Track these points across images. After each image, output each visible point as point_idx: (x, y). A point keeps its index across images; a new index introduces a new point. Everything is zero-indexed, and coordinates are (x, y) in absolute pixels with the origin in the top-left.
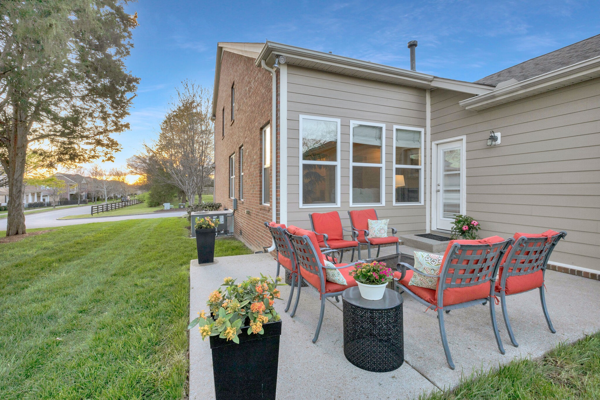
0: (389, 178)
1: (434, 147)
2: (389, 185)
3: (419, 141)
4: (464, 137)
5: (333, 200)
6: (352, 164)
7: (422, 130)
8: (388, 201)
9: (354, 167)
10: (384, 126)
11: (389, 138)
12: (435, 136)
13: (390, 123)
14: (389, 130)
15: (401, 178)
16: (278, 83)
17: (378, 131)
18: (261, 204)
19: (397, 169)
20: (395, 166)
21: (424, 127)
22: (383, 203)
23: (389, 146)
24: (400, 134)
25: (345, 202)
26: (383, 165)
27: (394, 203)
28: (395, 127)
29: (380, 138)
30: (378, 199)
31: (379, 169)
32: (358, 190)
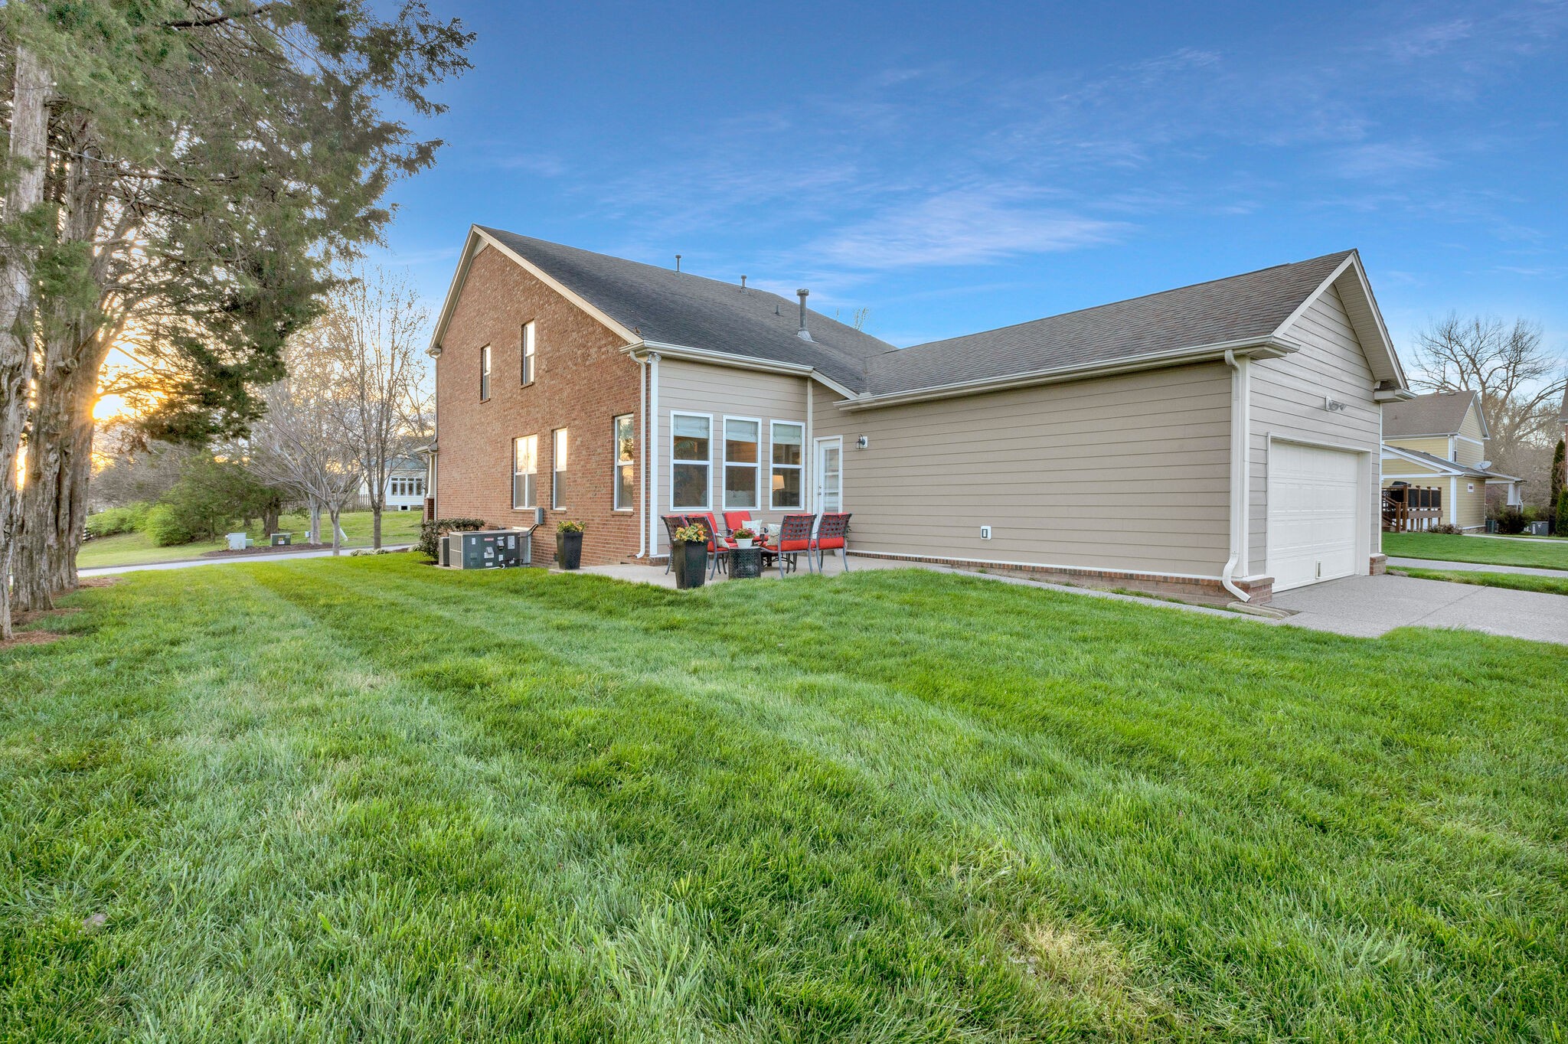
0: (765, 479)
1: (816, 443)
2: (765, 487)
3: (800, 436)
4: (841, 437)
5: (705, 504)
6: (725, 464)
7: (803, 424)
8: (765, 505)
9: (727, 467)
10: (759, 421)
11: (766, 434)
12: (817, 430)
13: (766, 418)
14: (766, 425)
15: (780, 478)
16: (648, 377)
17: (753, 427)
18: (612, 509)
19: (774, 469)
20: (772, 466)
21: (805, 420)
22: (759, 507)
23: (765, 443)
24: (777, 428)
25: (717, 505)
26: (758, 465)
27: (771, 508)
28: (772, 422)
29: (756, 434)
30: (753, 503)
31: (754, 469)
32: (732, 493)
